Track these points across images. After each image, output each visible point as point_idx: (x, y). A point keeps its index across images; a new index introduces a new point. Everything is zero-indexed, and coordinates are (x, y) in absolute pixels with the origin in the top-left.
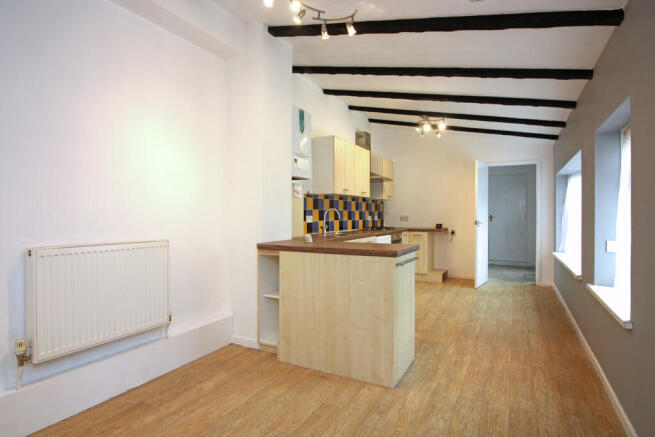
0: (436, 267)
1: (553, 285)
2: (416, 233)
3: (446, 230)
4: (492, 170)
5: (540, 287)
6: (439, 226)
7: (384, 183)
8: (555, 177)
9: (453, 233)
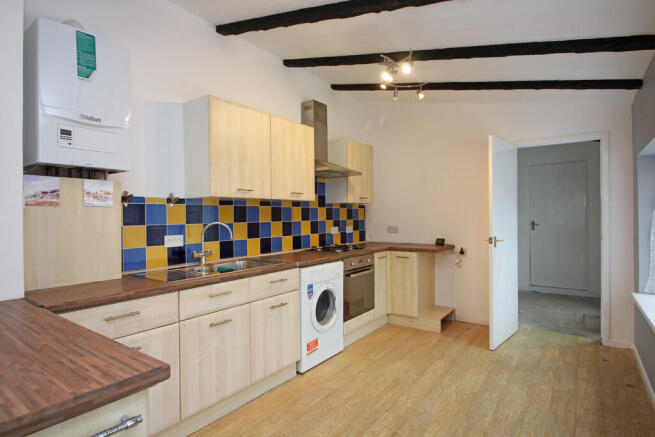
0: (438, 302)
1: (633, 347)
2: (400, 253)
3: (452, 247)
4: (523, 153)
5: (608, 349)
6: (440, 242)
7: (350, 178)
8: (635, 160)
9: (462, 252)
